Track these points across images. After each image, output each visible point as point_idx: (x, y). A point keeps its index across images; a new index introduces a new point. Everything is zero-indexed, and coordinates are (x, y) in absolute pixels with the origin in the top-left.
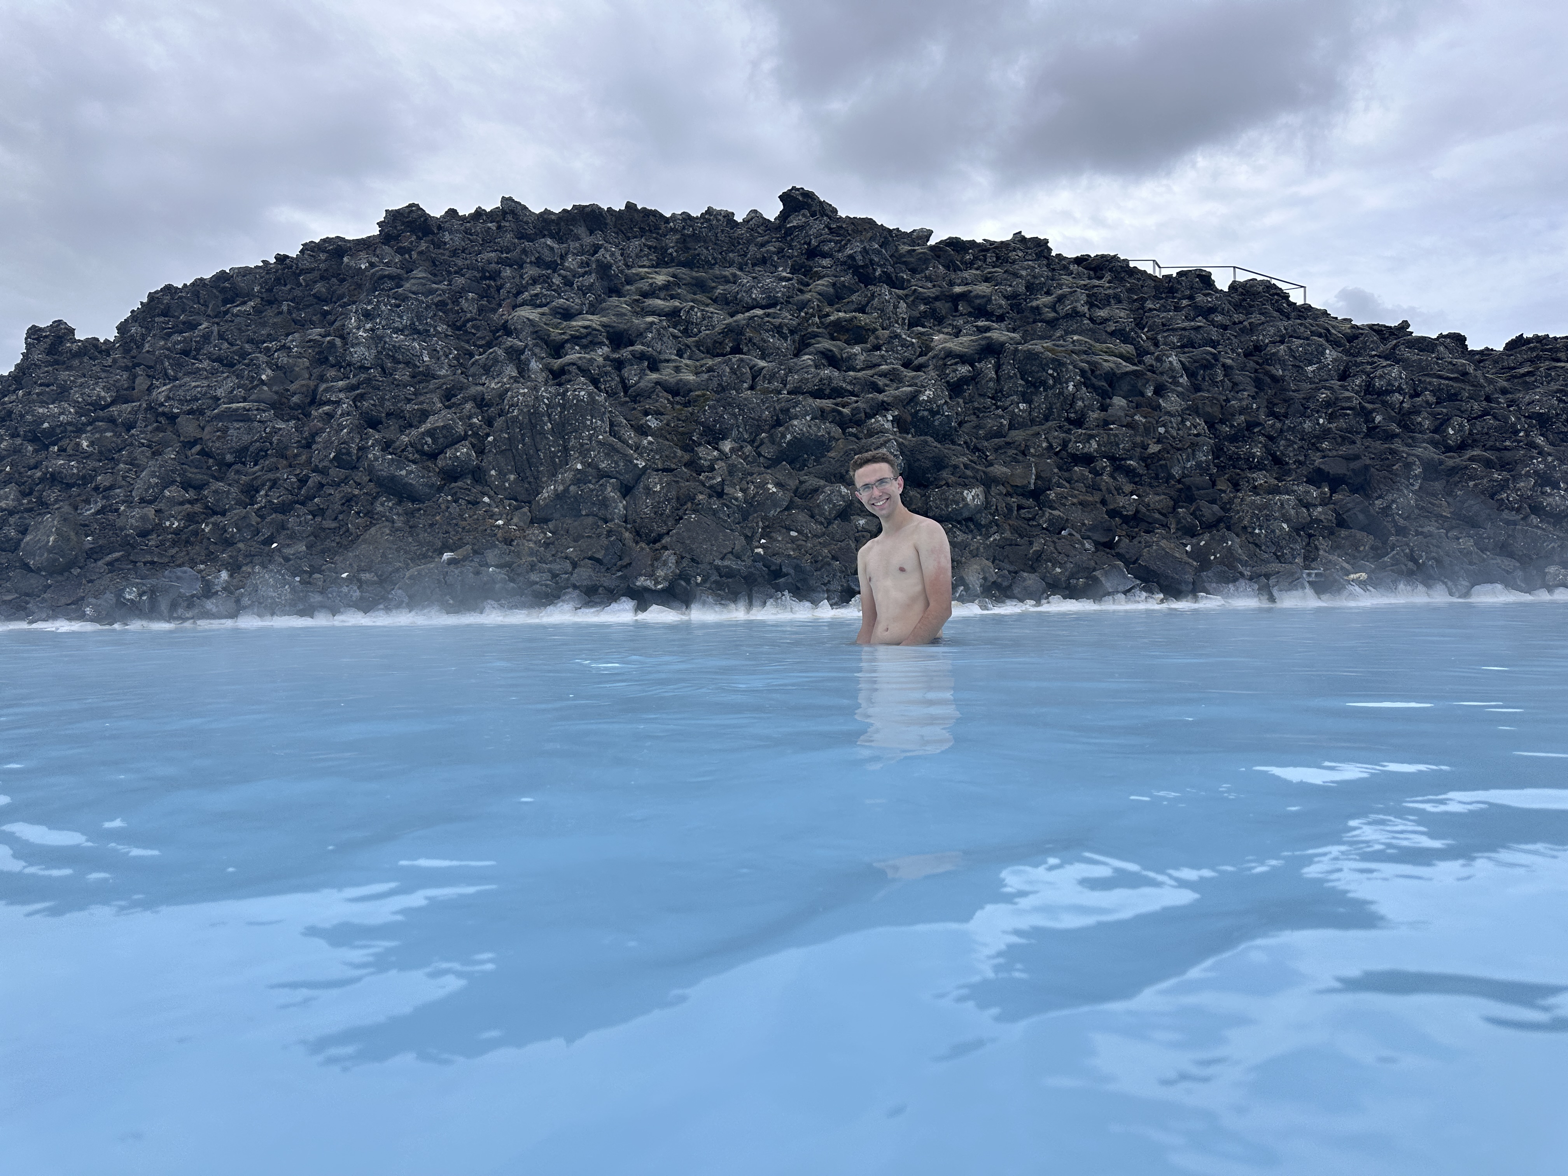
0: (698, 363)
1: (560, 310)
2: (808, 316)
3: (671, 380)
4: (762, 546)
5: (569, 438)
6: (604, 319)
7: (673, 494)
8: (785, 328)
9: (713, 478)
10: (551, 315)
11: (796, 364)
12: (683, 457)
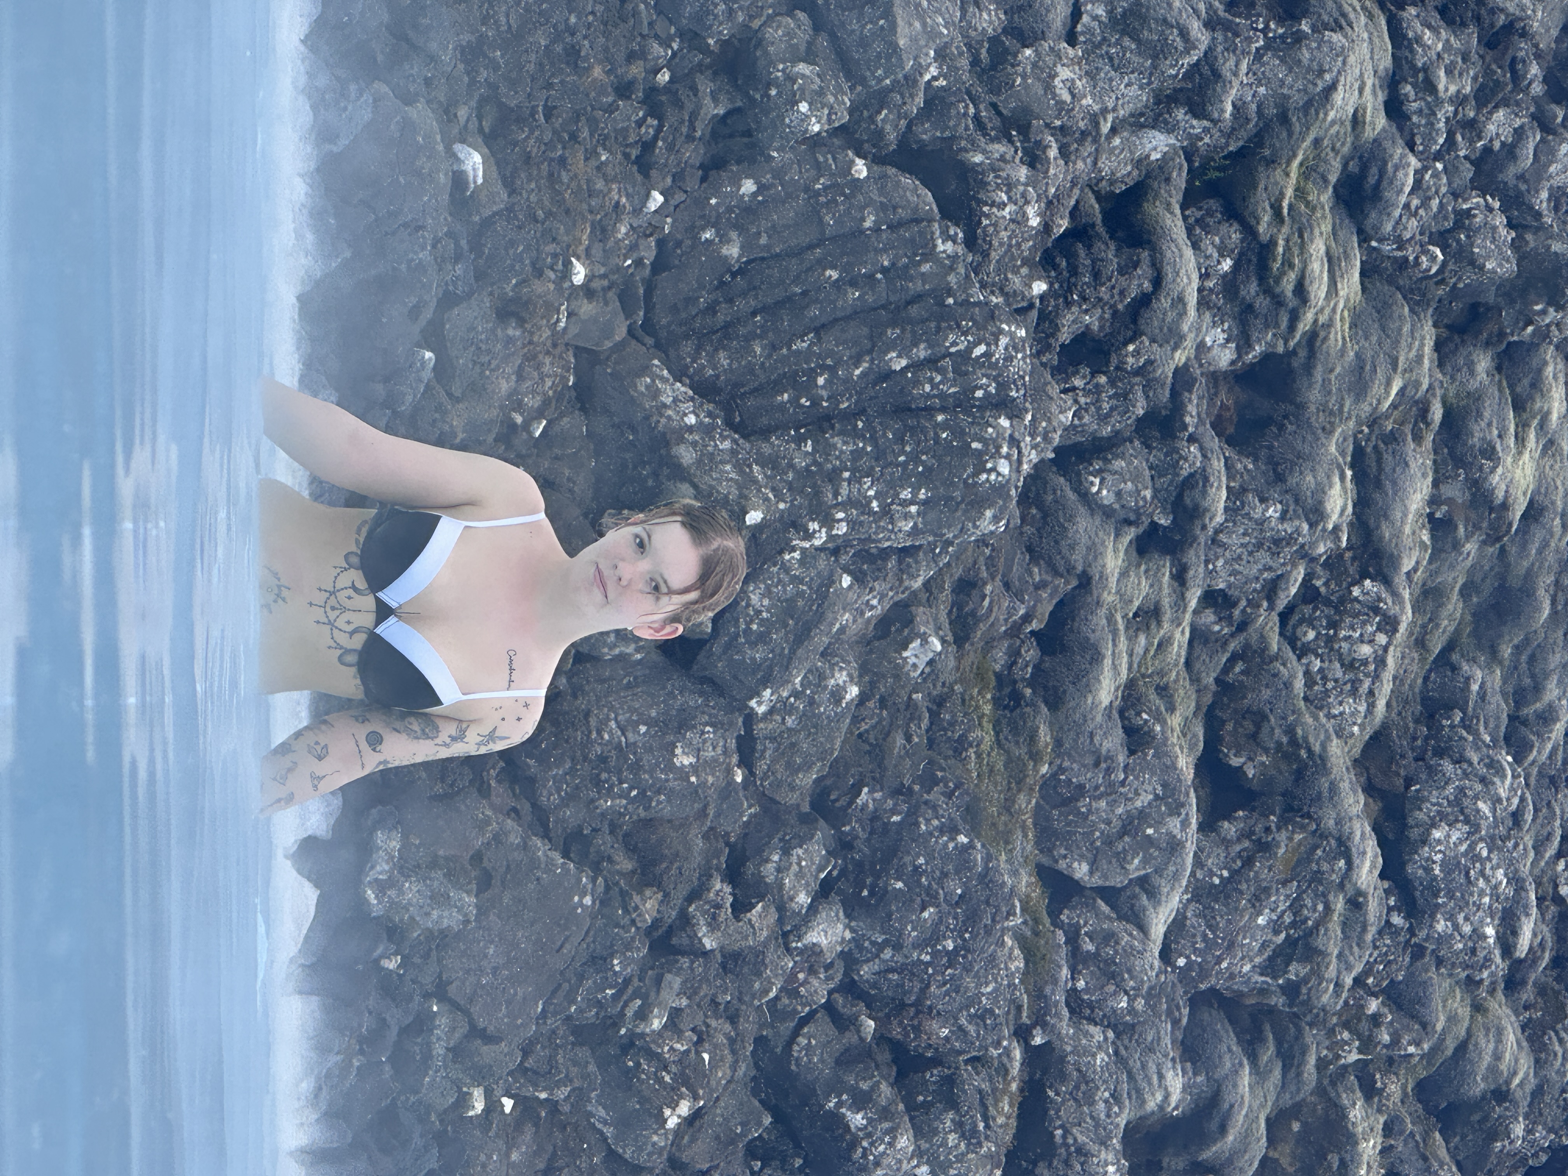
0: (1176, 674)
1: (1374, 170)
2: (1364, 1026)
3: (1100, 619)
4: (493, 1106)
5: (857, 434)
6: (1340, 332)
7: (662, 806)
8: (1304, 970)
9: (713, 924)
10: (1355, 147)
11: (1151, 1050)
12: (792, 788)
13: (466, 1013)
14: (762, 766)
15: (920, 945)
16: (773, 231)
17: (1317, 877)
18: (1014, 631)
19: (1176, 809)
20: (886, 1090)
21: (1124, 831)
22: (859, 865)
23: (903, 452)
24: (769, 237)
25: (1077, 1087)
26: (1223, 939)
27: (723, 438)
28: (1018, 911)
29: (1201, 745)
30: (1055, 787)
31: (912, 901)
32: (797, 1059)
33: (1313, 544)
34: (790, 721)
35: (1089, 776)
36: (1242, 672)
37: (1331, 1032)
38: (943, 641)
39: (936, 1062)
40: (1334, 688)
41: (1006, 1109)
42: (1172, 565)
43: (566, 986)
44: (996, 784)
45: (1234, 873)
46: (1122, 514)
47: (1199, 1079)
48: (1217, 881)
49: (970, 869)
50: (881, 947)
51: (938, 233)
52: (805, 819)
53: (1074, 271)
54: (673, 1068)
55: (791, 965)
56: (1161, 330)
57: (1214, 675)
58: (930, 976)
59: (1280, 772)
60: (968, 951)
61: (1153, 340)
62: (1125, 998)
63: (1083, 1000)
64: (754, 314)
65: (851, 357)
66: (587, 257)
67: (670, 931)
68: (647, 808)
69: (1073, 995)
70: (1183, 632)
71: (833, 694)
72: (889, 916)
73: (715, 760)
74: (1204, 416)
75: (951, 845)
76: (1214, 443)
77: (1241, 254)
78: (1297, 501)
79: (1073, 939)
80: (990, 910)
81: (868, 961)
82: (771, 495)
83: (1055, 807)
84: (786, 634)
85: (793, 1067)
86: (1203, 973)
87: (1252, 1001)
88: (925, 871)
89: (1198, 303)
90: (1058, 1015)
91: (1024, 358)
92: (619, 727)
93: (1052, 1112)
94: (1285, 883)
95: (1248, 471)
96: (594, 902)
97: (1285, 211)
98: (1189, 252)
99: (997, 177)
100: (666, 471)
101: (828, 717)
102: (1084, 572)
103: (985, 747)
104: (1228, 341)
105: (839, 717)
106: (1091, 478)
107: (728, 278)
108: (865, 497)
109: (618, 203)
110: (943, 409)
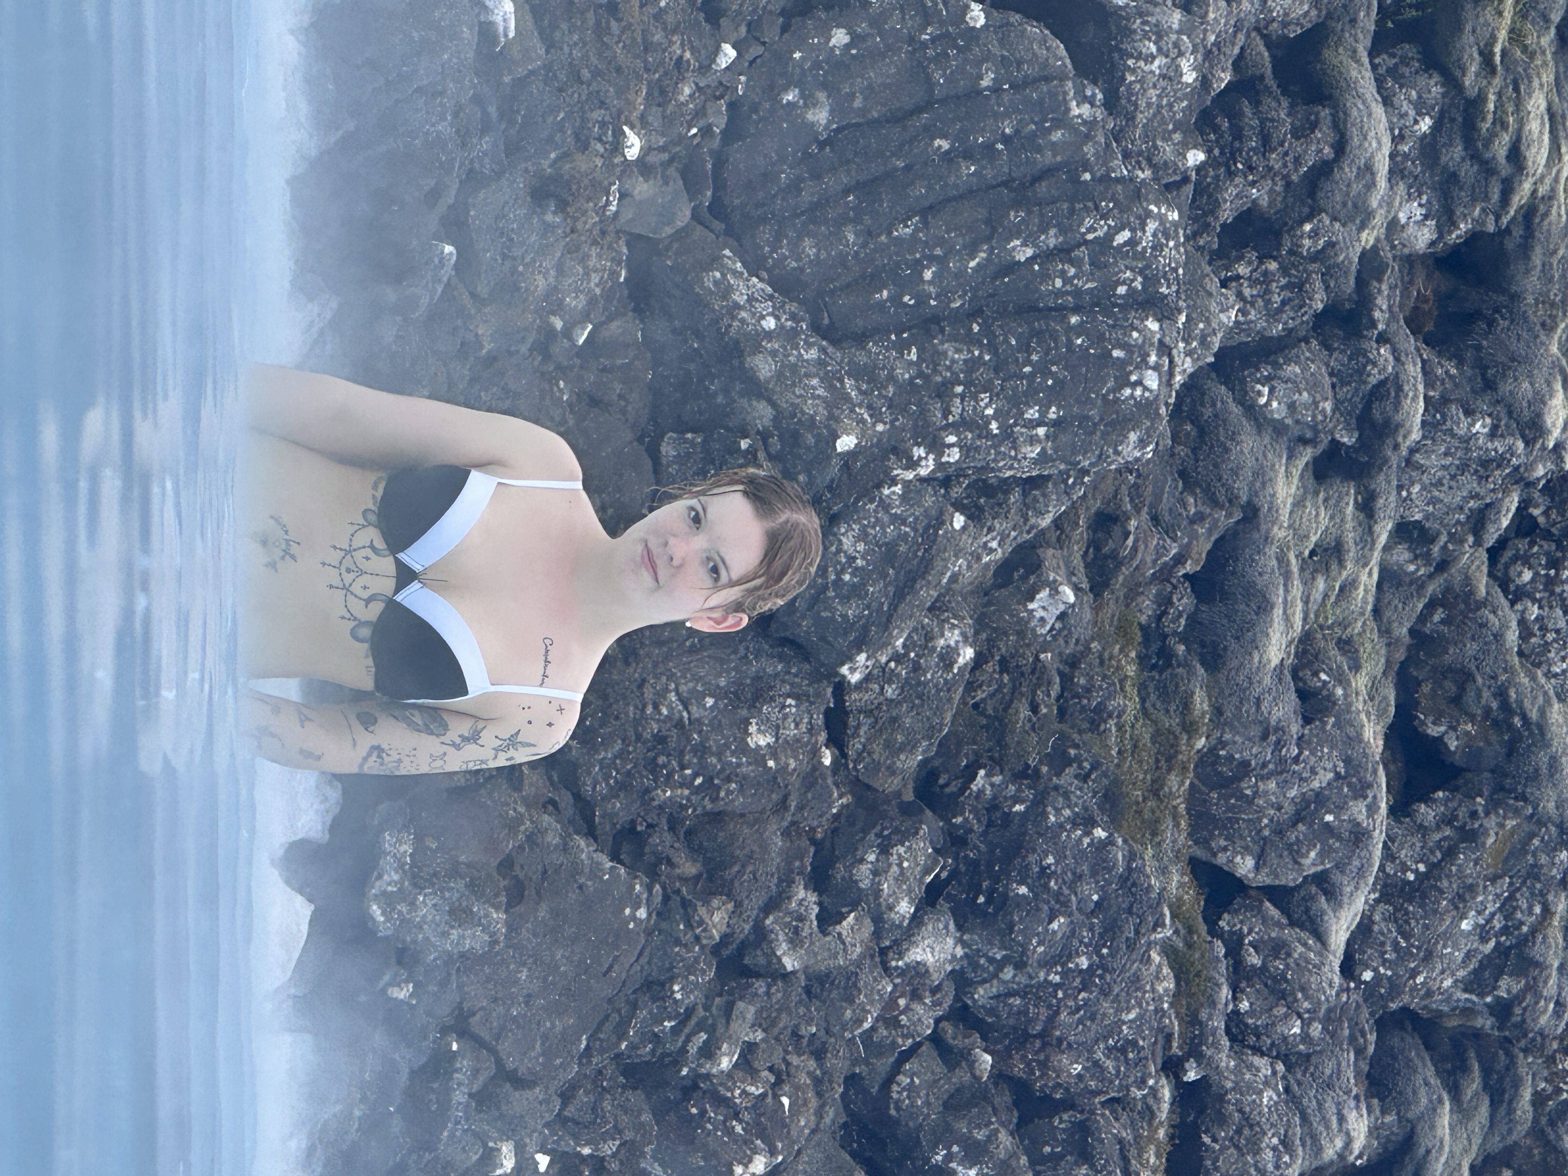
0: (1362, 625)
3: (1269, 559)
4: (525, 1164)
7: (732, 796)
13: (493, 1051)
14: (855, 746)
15: (1047, 963)
16: (870, 91)
17: (1534, 873)
18: (1164, 574)
19: (1361, 790)
20: (1005, 1139)
21: (1298, 818)
22: (974, 865)
23: (1028, 362)
24: (866, 99)
25: (1239, 1132)
26: (1419, 948)
27: (809, 345)
28: (1168, 921)
29: (1392, 710)
30: (1213, 764)
31: (1038, 910)
32: (897, 1102)
33: (1530, 467)
34: (890, 691)
35: (1254, 751)
36: (1443, 622)
37: (1551, 1060)
38: (1077, 589)
39: (1068, 1104)
40: (1555, 640)
41: (1152, 1160)
42: (1357, 493)
43: (616, 1017)
44: (1140, 762)
45: (1433, 867)
46: (1296, 431)
47: (1388, 1119)
48: (1411, 877)
49: (1109, 870)
50: (1000, 965)
51: (1072, 93)
52: (907, 810)
53: (1238, 134)
54: (747, 1117)
55: (889, 989)
56: (1344, 204)
57: (1408, 625)
58: (1059, 1001)
59: (1488, 743)
60: (1106, 970)
61: (1334, 219)
62: (1299, 1022)
63: (1247, 1025)
64: (847, 192)
65: (964, 247)
66: (642, 125)
67: (743, 948)
68: (715, 799)
69: (1234, 1019)
70: (1370, 574)
71: (942, 657)
72: (1011, 927)
73: (797, 740)
74: (1396, 309)
75: (1086, 841)
76: (1409, 343)
77: (1442, 112)
78: (1510, 413)
79: (1234, 950)
80: (1133, 921)
81: (984, 981)
82: (866, 416)
83: (1212, 789)
84: (886, 586)
85: (893, 1112)
86: (1395, 989)
87: (1453, 1023)
88: (1055, 872)
89: (1391, 171)
90: (1216, 1045)
91: (1176, 247)
92: (680, 699)
93: (1209, 1163)
94: (1494, 879)
95: (1451, 377)
96: (650, 915)
97: (1498, 59)
98: (1379, 110)
99: (1143, 23)
100: (738, 386)
101: (936, 686)
102: (1249, 503)
103: (1128, 717)
104: (1426, 217)
105: (949, 686)
106: (1259, 387)
107: (814, 149)
108: (983, 417)
109: (681, 57)
110: (1076, 310)
